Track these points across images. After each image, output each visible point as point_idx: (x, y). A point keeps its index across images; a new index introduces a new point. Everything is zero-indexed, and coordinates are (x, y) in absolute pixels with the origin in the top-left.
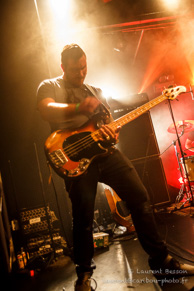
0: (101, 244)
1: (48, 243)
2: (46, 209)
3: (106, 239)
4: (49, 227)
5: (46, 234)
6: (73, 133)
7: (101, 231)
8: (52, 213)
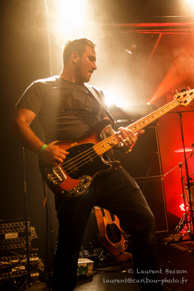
0: (84, 273)
1: (23, 264)
2: (26, 224)
3: (91, 267)
4: (27, 245)
5: (22, 254)
6: (73, 145)
7: (85, 257)
8: (33, 229)
